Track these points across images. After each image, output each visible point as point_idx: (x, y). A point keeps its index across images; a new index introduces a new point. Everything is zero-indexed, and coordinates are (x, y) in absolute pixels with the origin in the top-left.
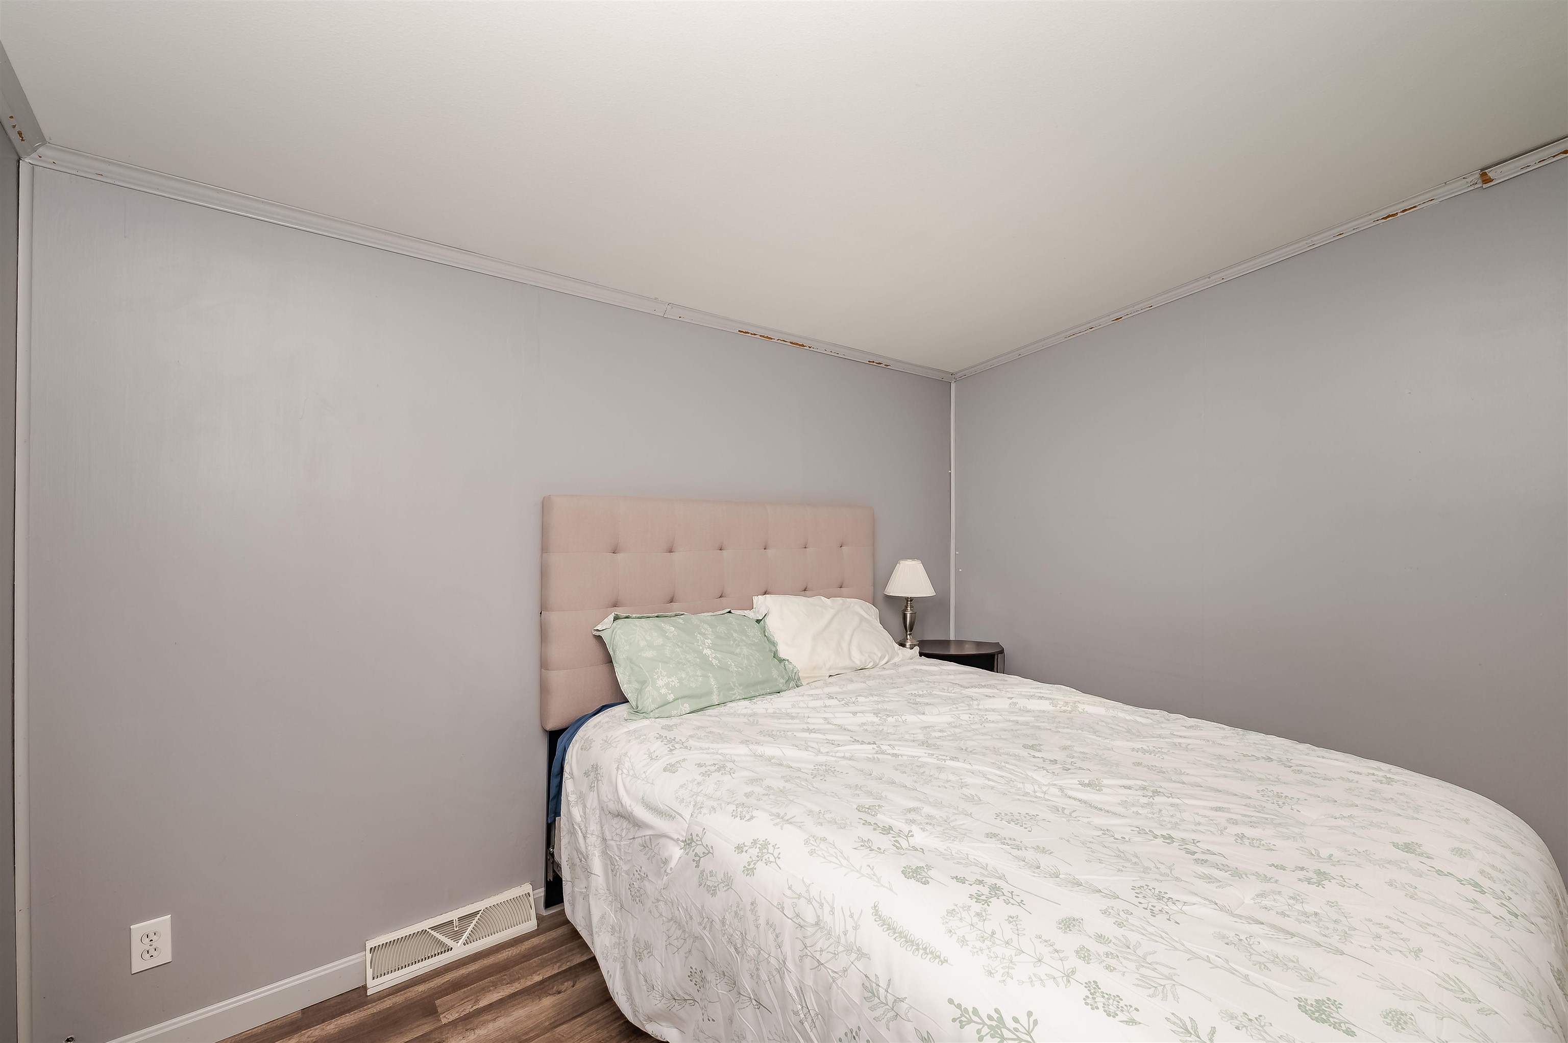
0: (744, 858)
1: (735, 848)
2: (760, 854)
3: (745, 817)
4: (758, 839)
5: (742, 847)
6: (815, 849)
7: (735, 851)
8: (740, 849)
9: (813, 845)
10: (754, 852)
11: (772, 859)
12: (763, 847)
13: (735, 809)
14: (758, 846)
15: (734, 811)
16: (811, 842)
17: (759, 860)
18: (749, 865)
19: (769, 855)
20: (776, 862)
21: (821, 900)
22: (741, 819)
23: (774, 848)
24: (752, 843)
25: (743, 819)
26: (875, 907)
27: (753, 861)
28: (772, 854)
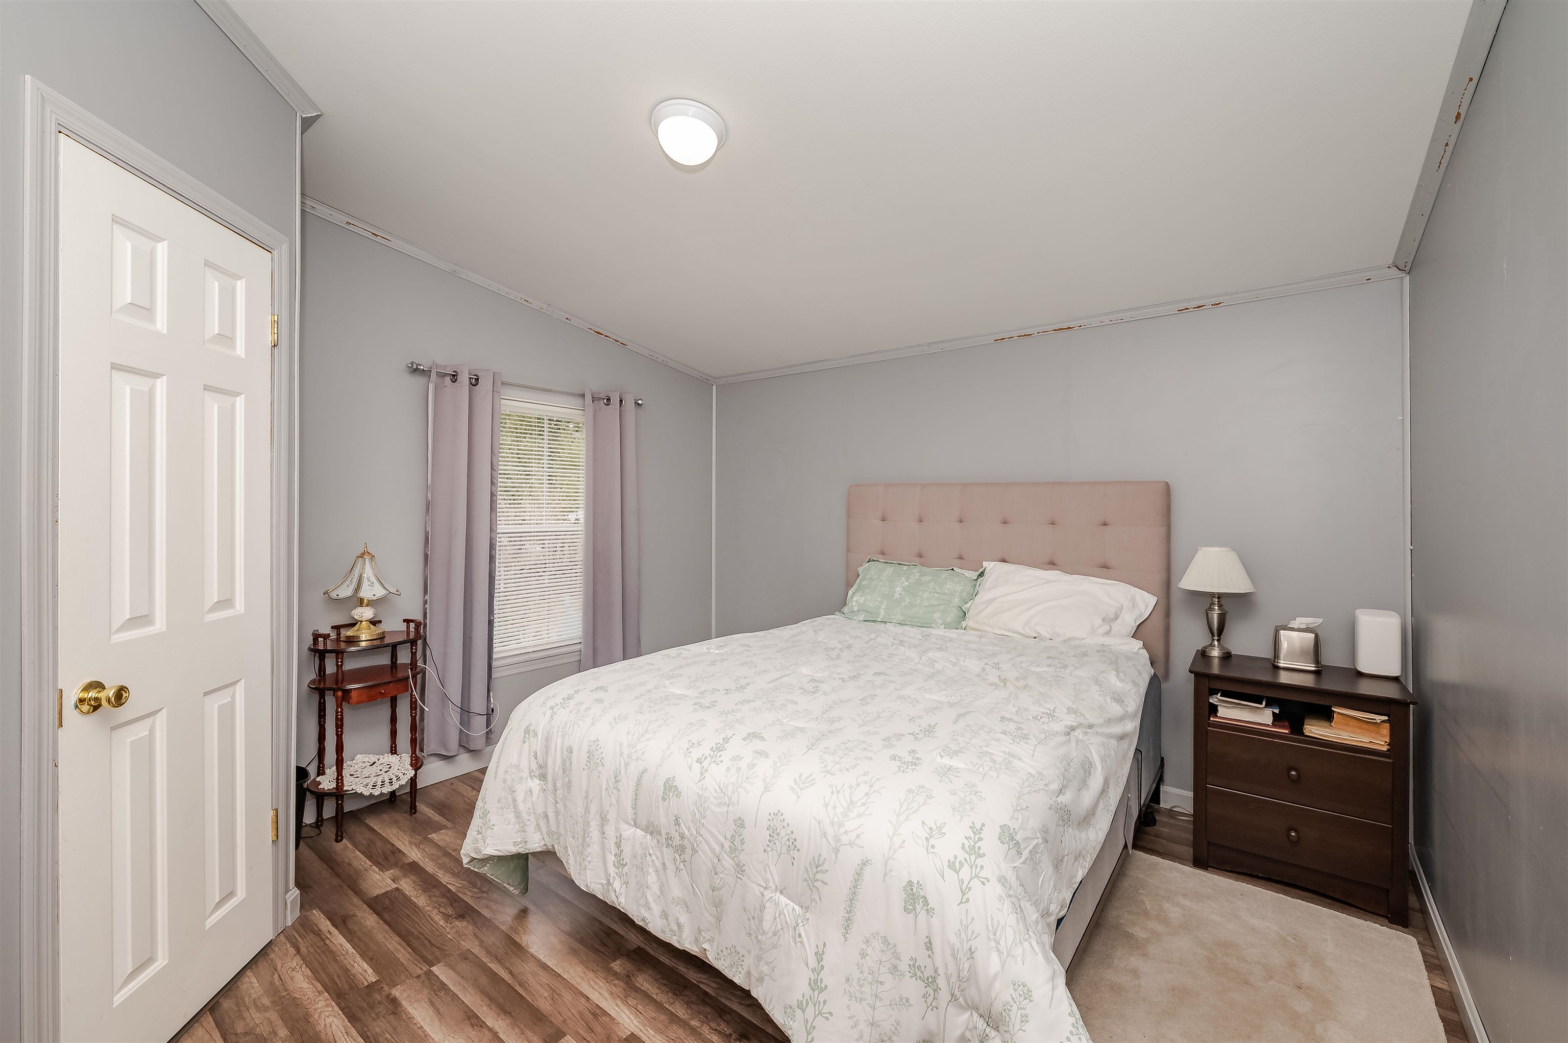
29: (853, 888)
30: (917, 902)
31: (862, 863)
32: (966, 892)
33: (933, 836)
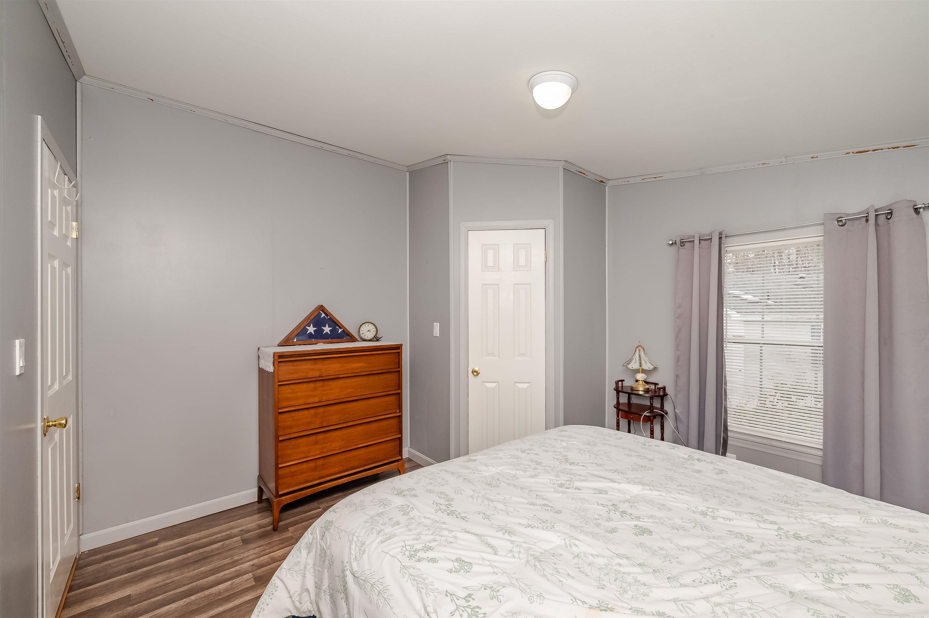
29: (486, 541)
30: (460, 565)
31: (497, 551)
32: (451, 596)
33: (492, 591)
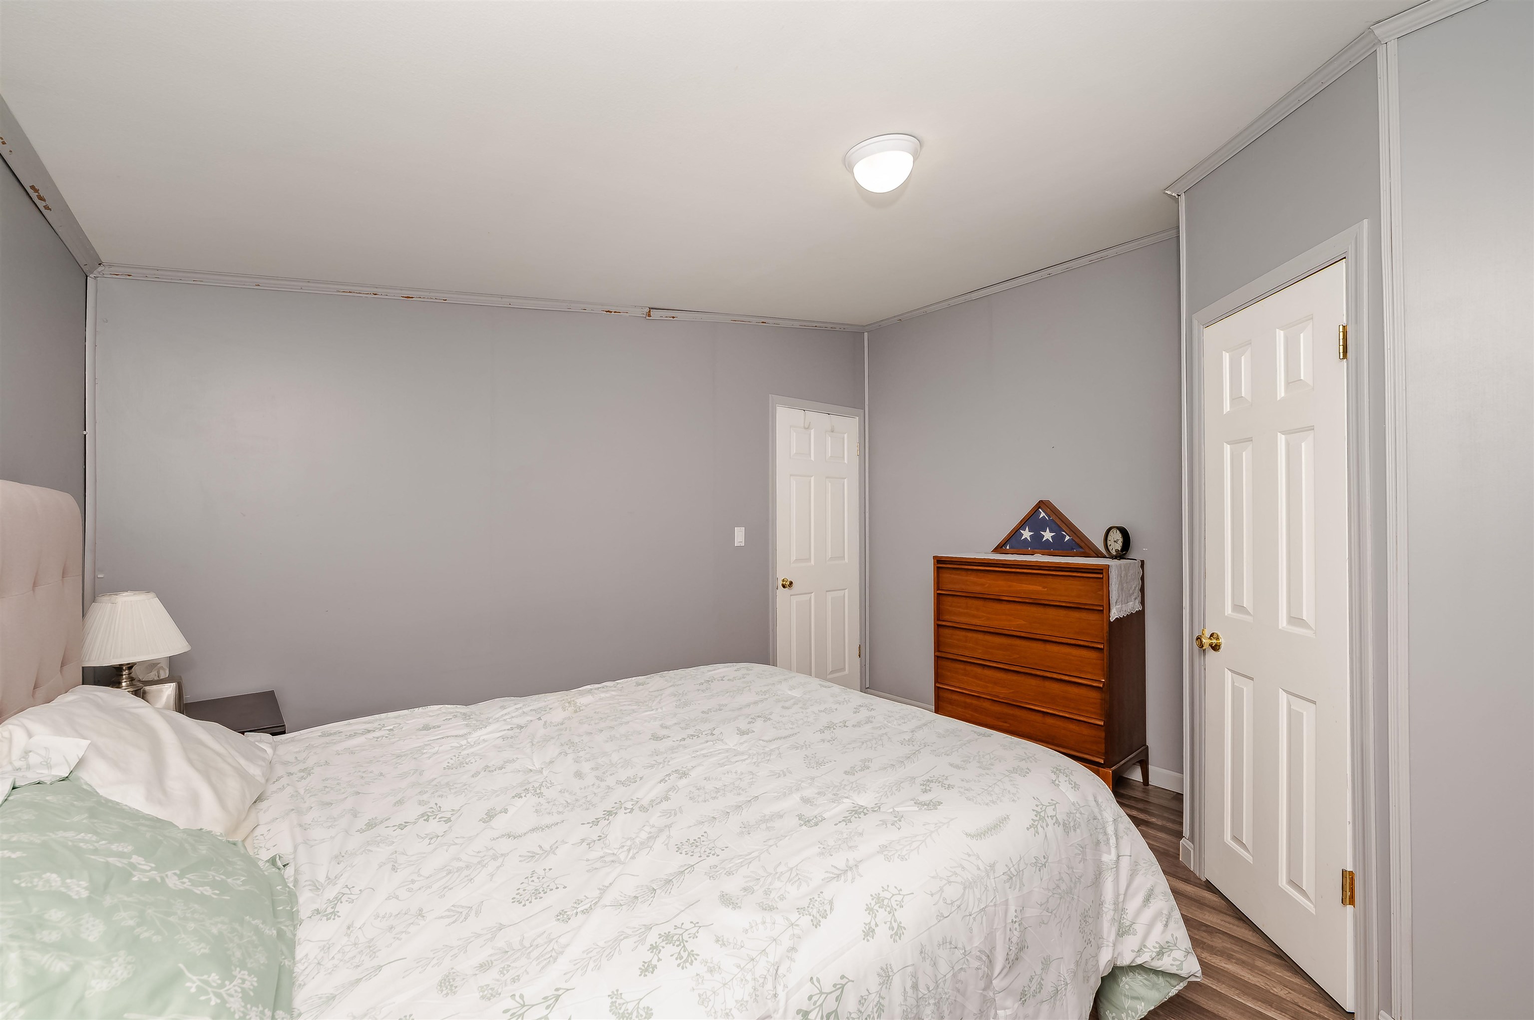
0: (883, 932)
1: (864, 939)
2: (888, 909)
3: (826, 911)
4: (867, 905)
5: (869, 929)
6: (899, 855)
7: (868, 940)
8: (869, 933)
9: (894, 854)
10: (882, 914)
11: (899, 898)
12: (880, 903)
13: (811, 917)
14: (876, 907)
15: (812, 921)
16: (890, 854)
17: (894, 914)
18: (893, 929)
19: (893, 900)
20: (904, 895)
21: (951, 871)
22: (826, 918)
23: (886, 890)
24: (869, 914)
25: (827, 915)
26: (966, 834)
27: (891, 922)
28: (893, 895)
